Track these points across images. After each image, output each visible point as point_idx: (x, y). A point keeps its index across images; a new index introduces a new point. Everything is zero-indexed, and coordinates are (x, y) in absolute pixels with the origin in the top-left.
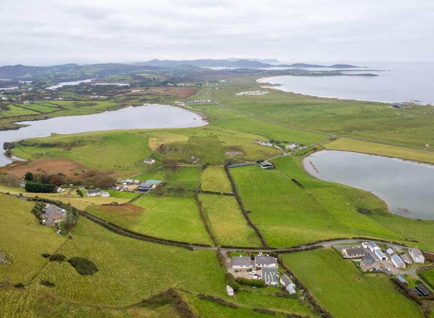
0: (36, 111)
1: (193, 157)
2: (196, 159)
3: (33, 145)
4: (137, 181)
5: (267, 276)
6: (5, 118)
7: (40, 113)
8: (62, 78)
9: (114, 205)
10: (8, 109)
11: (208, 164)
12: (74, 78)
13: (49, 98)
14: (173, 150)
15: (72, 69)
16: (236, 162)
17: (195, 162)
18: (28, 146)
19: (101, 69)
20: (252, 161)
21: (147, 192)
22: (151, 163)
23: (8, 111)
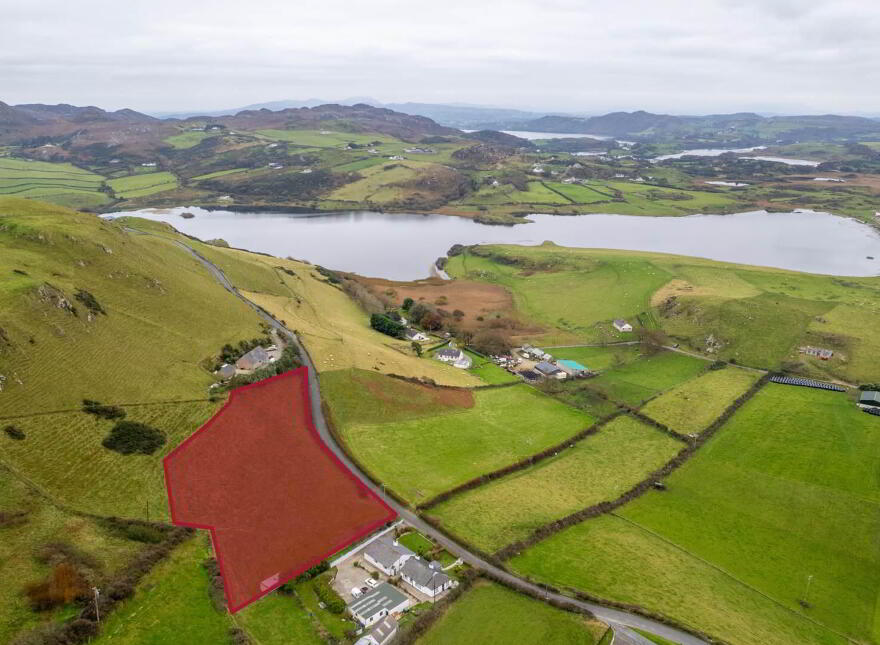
0: (567, 198)
1: (711, 339)
2: (714, 344)
3: (485, 256)
4: (548, 357)
5: (371, 599)
6: (510, 204)
7: (570, 202)
8: (701, 140)
9: (421, 383)
10: (526, 189)
11: (733, 361)
12: (725, 142)
13: (622, 176)
14: (686, 313)
15: (737, 124)
16: (805, 373)
17: (710, 350)
18: (478, 255)
19: (798, 127)
20: (849, 382)
21: (534, 381)
22: (621, 330)
23: (523, 193)
